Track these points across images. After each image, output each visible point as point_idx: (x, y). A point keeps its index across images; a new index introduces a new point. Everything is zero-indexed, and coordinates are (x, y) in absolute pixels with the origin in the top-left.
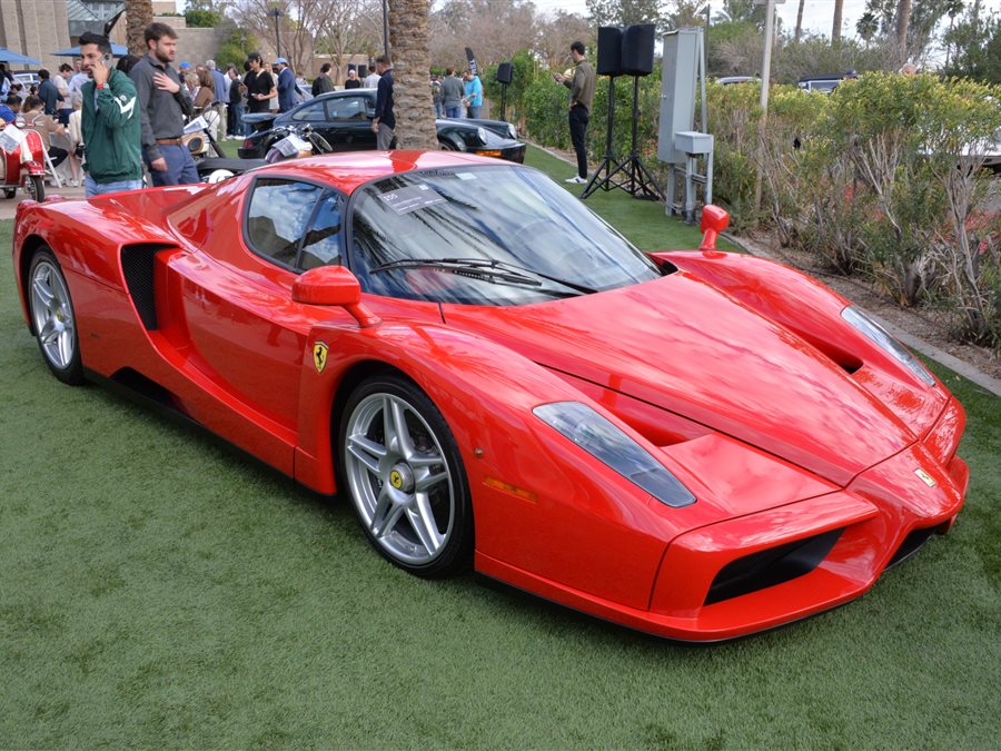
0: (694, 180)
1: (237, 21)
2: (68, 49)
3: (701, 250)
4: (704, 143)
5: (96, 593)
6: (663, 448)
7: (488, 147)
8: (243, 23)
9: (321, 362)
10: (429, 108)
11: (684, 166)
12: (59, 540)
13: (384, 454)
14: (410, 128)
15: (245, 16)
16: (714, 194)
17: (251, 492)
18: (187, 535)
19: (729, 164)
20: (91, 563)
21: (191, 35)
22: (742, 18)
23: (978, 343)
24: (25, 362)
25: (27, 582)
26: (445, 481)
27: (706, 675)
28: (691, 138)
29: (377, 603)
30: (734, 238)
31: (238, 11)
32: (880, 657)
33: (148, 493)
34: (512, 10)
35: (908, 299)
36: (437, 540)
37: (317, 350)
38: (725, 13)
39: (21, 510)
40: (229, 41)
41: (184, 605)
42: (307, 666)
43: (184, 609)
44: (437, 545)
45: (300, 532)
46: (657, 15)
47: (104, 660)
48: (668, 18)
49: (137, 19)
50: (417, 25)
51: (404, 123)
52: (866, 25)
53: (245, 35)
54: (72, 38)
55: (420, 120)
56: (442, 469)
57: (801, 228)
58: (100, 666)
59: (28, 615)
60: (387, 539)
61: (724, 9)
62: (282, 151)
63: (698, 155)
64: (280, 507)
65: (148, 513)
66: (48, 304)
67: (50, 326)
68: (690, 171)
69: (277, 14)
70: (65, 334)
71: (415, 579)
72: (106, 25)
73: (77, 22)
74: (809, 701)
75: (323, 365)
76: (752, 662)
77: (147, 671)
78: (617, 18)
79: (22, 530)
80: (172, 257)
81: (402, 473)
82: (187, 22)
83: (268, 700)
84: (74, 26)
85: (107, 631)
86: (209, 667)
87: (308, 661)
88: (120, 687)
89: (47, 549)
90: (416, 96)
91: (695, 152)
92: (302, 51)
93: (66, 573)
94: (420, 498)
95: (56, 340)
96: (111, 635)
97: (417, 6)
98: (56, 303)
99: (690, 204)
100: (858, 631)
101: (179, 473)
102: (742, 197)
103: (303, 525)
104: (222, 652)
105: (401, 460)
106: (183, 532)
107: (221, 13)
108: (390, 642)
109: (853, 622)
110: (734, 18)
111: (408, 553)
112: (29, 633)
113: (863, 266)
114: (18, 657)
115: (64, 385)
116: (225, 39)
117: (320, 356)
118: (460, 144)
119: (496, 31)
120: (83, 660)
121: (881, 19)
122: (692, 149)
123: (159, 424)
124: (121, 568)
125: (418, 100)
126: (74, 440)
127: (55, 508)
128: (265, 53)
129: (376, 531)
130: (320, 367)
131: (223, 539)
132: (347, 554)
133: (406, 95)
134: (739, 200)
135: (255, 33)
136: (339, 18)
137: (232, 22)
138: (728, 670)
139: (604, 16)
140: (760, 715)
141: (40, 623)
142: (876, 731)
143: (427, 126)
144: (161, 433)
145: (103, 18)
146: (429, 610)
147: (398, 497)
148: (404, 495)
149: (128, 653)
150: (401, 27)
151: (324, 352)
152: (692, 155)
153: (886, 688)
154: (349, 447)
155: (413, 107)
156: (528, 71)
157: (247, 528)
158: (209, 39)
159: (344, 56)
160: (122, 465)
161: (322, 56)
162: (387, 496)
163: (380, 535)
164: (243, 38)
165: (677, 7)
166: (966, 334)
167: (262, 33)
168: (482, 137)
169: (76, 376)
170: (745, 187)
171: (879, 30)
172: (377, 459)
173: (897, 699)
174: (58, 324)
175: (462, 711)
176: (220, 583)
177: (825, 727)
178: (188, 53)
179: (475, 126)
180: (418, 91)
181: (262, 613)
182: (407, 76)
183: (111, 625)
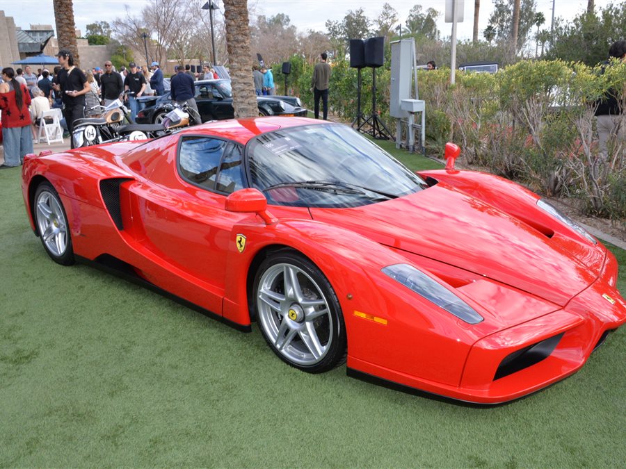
0: (413, 127)
1: (120, 41)
2: (19, 60)
3: (446, 169)
4: (419, 106)
5: (112, 394)
6: (457, 289)
7: (286, 112)
8: (124, 42)
9: (241, 246)
10: (253, 91)
11: (406, 119)
12: (80, 363)
13: (284, 300)
14: (242, 102)
15: (125, 38)
16: (426, 135)
17: (193, 326)
18: (160, 355)
19: (434, 118)
20: (104, 376)
21: (93, 50)
22: (417, 31)
23: (599, 216)
24: (32, 252)
25: (66, 391)
26: (326, 315)
27: (495, 424)
28: (412, 103)
29: (287, 390)
30: (439, 160)
31: (121, 35)
32: (592, 406)
33: (129, 330)
34: (282, 31)
35: (551, 191)
36: (321, 350)
37: (238, 239)
38: (407, 28)
39: (51, 345)
40: (116, 53)
41: (169, 399)
42: (253, 432)
43: (169, 401)
44: (320, 354)
45: (229, 348)
46: (368, 31)
47: (126, 437)
48: (374, 33)
49: (67, 41)
50: (244, 41)
51: (238, 100)
52: (489, 33)
53: (125, 49)
54: (21, 54)
55: (248, 98)
56: (324, 307)
57: (480, 152)
58: (125, 441)
59: (71, 412)
60: (286, 351)
61: (407, 26)
62: (172, 119)
63: (416, 112)
64: (213, 334)
65: (132, 343)
66: (48, 217)
67: (49, 231)
68: (411, 121)
69: (145, 36)
70: (60, 234)
71: (306, 373)
72: (41, 45)
73: (24, 44)
74: (559, 436)
75: (243, 248)
76: (519, 414)
77: (155, 442)
78: (344, 33)
79: (55, 358)
80: (132, 185)
81: (297, 311)
82: (89, 42)
83: (235, 455)
84: (21, 46)
85: (124, 418)
86: (193, 437)
87: (253, 429)
88: (140, 454)
89: (73, 369)
90: (245, 83)
91: (414, 111)
92: (161, 58)
93: (89, 383)
94: (308, 325)
95: (54, 238)
96: (127, 421)
97: (243, 30)
98: (53, 216)
99: (412, 141)
100: (575, 392)
101: (146, 317)
102: (443, 136)
103: (229, 344)
104: (199, 426)
105: (295, 302)
106: (157, 353)
107: (108, 36)
108: (300, 414)
109: (571, 386)
110: (412, 32)
111: (300, 358)
112: (74, 422)
113: (521, 174)
114: (71, 439)
115: (60, 266)
116: (113, 52)
117: (241, 242)
118: (269, 110)
119: (275, 43)
120: (113, 437)
121: (497, 30)
122: (413, 109)
123: (125, 287)
124: (124, 378)
125: (246, 86)
126: (74, 300)
127: (73, 343)
128: (138, 59)
129: (278, 346)
130: (241, 249)
131: (183, 356)
132: (261, 361)
133: (239, 83)
134: (441, 138)
135: (132, 48)
136: (181, 38)
137: (116, 42)
138: (506, 420)
139: (336, 32)
140: (533, 446)
141: (80, 417)
142: (602, 452)
143: (252, 101)
144: (128, 293)
145: (39, 41)
146: (319, 393)
147: (293, 326)
148: (298, 324)
149: (140, 432)
150: (234, 42)
151: (244, 240)
152: (412, 113)
153: (601, 425)
154: (260, 296)
155: (243, 90)
156: (300, 66)
157: (196, 348)
158: (103, 52)
159: (185, 60)
160: (108, 314)
161: (172, 61)
162: (286, 325)
163: (281, 348)
164: (124, 51)
165: (379, 26)
166: (591, 211)
167: (137, 49)
168: (282, 106)
169: (70, 259)
170: (444, 130)
171: (496, 36)
172: (278, 303)
173: (609, 432)
174: (54, 228)
175: (355, 454)
176: (188, 383)
177: (572, 451)
178: (91, 61)
179: (277, 100)
180: (246, 80)
181: (218, 401)
182: (239, 72)
183: (125, 414)
